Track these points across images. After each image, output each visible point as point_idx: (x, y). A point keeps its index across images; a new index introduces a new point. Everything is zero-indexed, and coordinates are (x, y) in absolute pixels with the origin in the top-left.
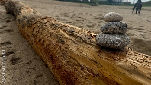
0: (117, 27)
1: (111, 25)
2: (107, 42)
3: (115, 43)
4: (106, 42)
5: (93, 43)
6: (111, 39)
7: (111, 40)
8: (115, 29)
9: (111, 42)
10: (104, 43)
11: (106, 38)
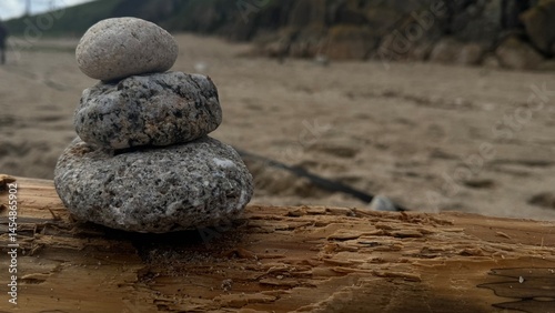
0: (184, 105)
1: (153, 93)
2: (186, 202)
3: (227, 192)
4: (179, 202)
5: (47, 240)
6: (197, 174)
7: (200, 179)
8: (178, 114)
9: (208, 196)
10: (171, 209)
11: (163, 176)
